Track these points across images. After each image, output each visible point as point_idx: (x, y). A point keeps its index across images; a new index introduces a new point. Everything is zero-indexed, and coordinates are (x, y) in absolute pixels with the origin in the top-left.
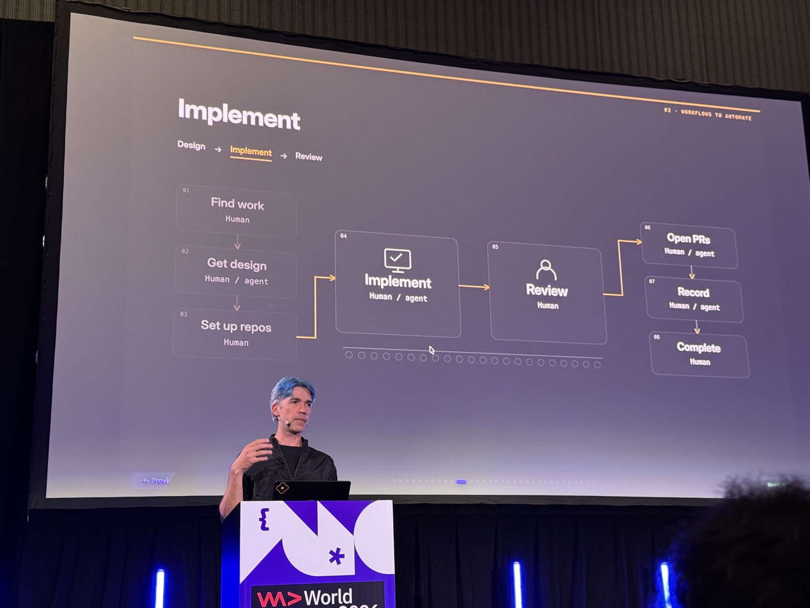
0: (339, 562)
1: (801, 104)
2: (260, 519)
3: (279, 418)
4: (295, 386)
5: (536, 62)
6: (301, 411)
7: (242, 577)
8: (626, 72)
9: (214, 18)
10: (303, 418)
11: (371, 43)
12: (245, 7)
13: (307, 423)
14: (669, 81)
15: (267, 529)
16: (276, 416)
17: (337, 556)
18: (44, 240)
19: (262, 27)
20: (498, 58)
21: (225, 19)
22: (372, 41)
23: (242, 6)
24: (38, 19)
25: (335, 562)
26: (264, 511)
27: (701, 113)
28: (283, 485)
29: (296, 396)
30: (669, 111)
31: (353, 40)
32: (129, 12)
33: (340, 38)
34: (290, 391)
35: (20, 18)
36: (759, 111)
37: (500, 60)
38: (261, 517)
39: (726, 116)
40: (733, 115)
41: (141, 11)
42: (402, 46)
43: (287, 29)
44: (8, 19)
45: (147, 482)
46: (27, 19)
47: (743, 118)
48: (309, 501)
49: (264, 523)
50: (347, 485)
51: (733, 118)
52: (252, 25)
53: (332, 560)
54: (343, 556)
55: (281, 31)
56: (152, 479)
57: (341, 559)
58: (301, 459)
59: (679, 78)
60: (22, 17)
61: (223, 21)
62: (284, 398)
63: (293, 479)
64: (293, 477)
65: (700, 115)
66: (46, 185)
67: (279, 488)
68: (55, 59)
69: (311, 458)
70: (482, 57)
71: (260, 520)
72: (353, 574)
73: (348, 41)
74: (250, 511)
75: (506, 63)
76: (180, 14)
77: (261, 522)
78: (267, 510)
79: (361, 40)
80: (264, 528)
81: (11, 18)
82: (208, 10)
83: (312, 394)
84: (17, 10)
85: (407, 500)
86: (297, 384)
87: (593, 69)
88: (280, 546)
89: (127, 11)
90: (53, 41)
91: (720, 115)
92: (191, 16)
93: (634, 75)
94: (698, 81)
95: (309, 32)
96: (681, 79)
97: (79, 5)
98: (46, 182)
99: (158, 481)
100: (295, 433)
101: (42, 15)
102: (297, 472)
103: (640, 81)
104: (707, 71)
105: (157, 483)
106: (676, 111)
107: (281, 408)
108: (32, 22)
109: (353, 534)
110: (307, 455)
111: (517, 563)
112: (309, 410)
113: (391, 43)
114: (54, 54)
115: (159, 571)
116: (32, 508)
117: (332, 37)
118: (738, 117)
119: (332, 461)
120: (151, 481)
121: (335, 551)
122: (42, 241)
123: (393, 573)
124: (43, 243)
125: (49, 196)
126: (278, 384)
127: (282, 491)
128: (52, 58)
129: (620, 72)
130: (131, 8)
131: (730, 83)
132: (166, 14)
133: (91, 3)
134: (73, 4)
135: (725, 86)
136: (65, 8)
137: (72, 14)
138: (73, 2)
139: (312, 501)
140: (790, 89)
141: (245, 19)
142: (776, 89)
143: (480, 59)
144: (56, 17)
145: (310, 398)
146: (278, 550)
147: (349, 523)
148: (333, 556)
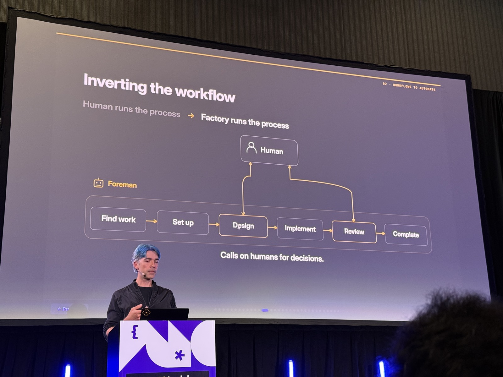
0: (181, 359)
1: (466, 82)
3: (138, 270)
4: (148, 250)
5: (305, 53)
6: (152, 266)
7: (121, 368)
8: (360, 60)
9: (106, 22)
10: (153, 270)
12: (126, 16)
13: (156, 273)
14: (386, 66)
15: (137, 338)
16: (137, 269)
17: (180, 355)
19: (136, 28)
20: (282, 50)
21: (113, 23)
22: (205, 38)
23: (124, 15)
25: (179, 359)
26: (135, 327)
27: (405, 86)
28: (147, 311)
29: (148, 257)
30: (386, 85)
32: (54, 17)
33: (185, 36)
34: (144, 254)
36: (440, 86)
37: (284, 51)
38: (133, 330)
39: (420, 88)
40: (424, 88)
41: (61, 17)
42: (223, 42)
43: (152, 30)
45: (60, 310)
47: (430, 90)
48: (163, 320)
49: (135, 334)
50: (187, 311)
51: (424, 89)
52: (131, 27)
53: (176, 358)
54: (183, 355)
55: (149, 31)
56: (64, 308)
57: (182, 357)
58: (152, 295)
59: (392, 65)
62: (141, 258)
65: (404, 87)
67: (145, 313)
68: (7, 46)
70: (273, 49)
71: (132, 332)
72: (190, 366)
73: (190, 38)
74: (125, 326)
75: (288, 53)
76: (85, 19)
77: (133, 334)
78: (137, 326)
79: (198, 37)
80: (134, 337)
82: (103, 17)
83: (159, 255)
85: (224, 322)
86: (149, 249)
87: (339, 58)
88: (144, 348)
89: (53, 16)
90: (6, 34)
91: (417, 87)
92: (92, 21)
93: (365, 62)
94: (403, 67)
95: (166, 32)
97: (22, 12)
100: (148, 279)
103: (368, 66)
104: (409, 60)
105: (66, 310)
106: (390, 84)
107: (139, 264)
109: (190, 342)
111: (291, 361)
112: (157, 265)
114: (6, 42)
115: (67, 366)
117: (180, 35)
118: (427, 89)
120: (63, 309)
121: (179, 352)
123: (215, 366)
125: (1, 130)
126: (137, 249)
127: (146, 314)
128: (5, 44)
129: (356, 60)
130: (55, 15)
131: (423, 69)
132: (78, 19)
133: (30, 11)
134: (19, 12)
135: (419, 70)
136: (13, 14)
137: (18, 18)
138: (19, 10)
139: (165, 320)
140: (459, 72)
141: (126, 23)
142: (450, 72)
143: (271, 51)
144: (8, 19)
145: (157, 257)
146: (143, 351)
147: (188, 334)
148: (177, 355)
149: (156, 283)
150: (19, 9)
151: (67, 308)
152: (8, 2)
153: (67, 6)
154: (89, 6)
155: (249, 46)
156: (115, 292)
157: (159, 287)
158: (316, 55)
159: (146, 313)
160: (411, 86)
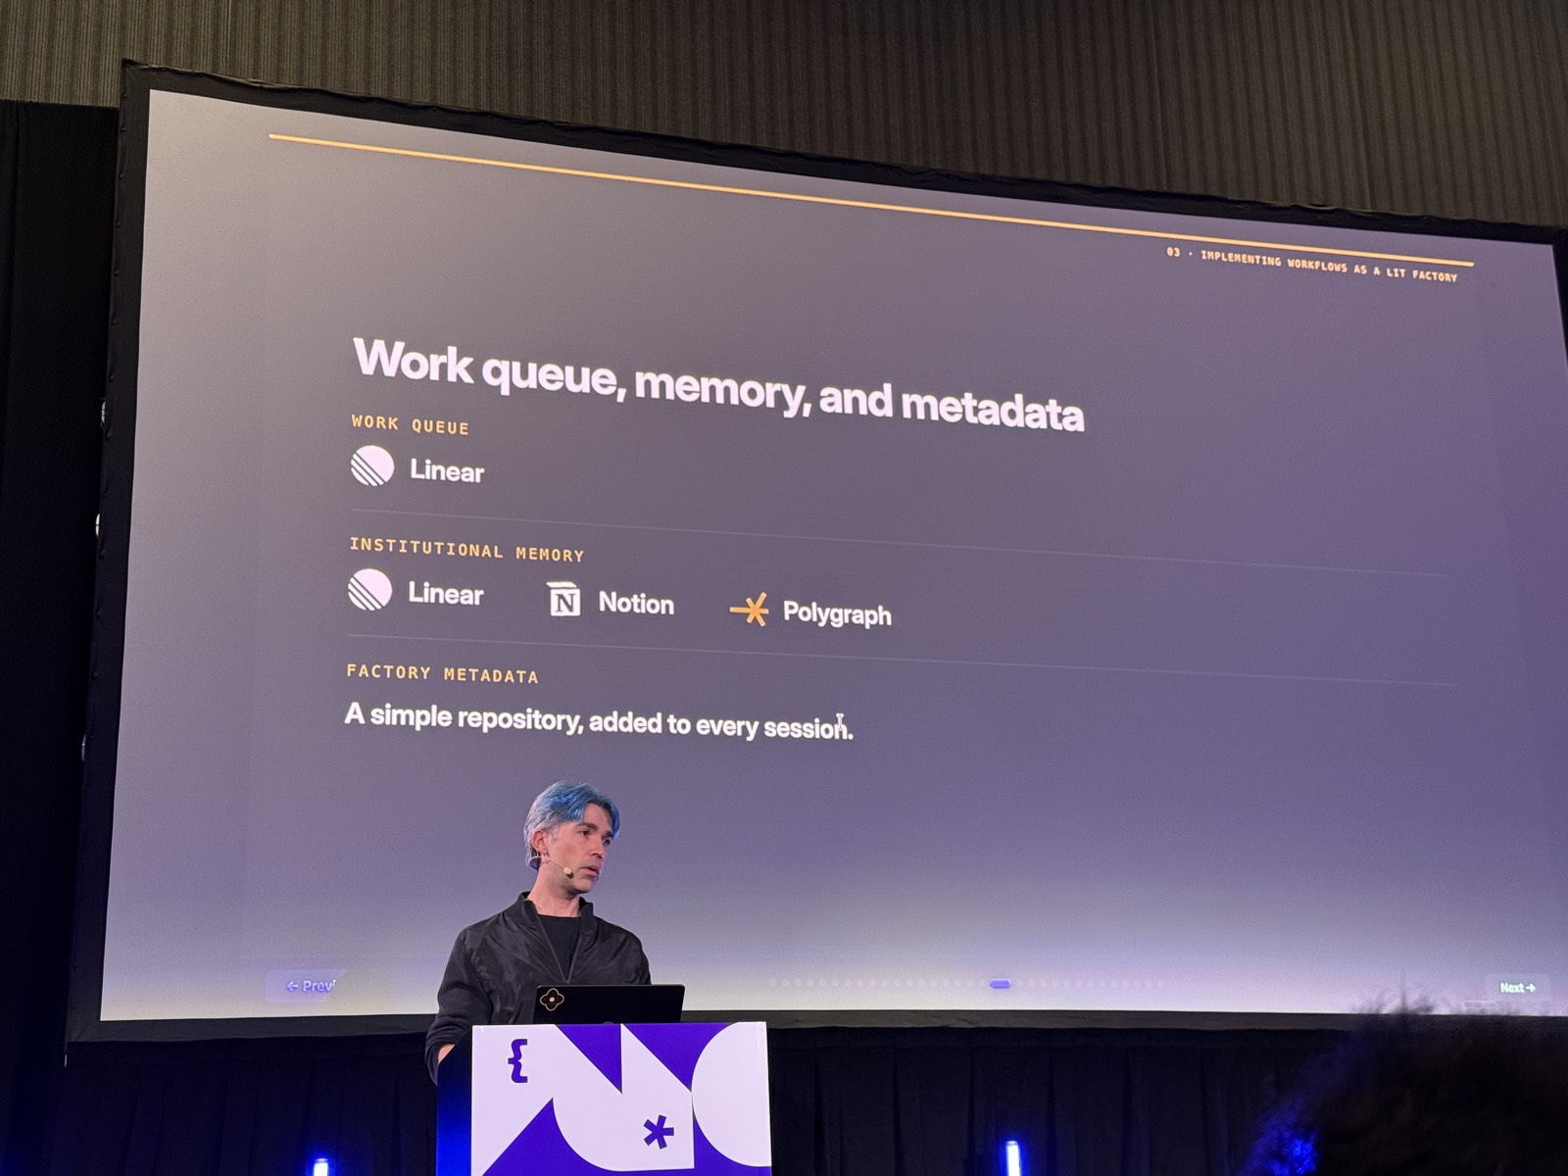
0: (662, 1144)
1: (1554, 249)
2: (509, 1059)
4: (588, 803)
5: (1041, 175)
6: (594, 851)
8: (1214, 191)
9: (422, 98)
10: (594, 866)
11: (724, 141)
12: (483, 75)
13: (599, 874)
14: (1297, 207)
15: (524, 1080)
16: (538, 855)
17: (658, 1132)
18: (98, 522)
19: (515, 112)
20: (968, 167)
21: (444, 100)
22: (725, 138)
23: (477, 74)
24: (87, 103)
25: (655, 1143)
26: (517, 1045)
28: (553, 994)
29: (587, 820)
31: (690, 136)
32: (262, 88)
34: (578, 810)
35: (53, 100)
36: (1471, 264)
37: (972, 171)
38: (512, 1055)
41: (284, 85)
42: (783, 146)
43: (563, 117)
44: (31, 102)
45: (295, 988)
46: (68, 103)
48: (606, 1024)
49: (518, 1067)
50: (678, 992)
52: (497, 110)
53: (649, 1140)
54: (670, 1132)
55: (552, 121)
56: (305, 982)
58: (580, 939)
59: (1317, 202)
60: (58, 98)
61: (440, 103)
63: (568, 983)
64: (567, 978)
66: (103, 418)
67: (546, 1000)
68: (120, 178)
69: (599, 939)
70: (937, 165)
71: (511, 1061)
72: (691, 1166)
73: (679, 138)
74: (489, 1043)
75: (984, 177)
76: (359, 90)
77: (512, 1067)
78: (524, 1042)
79: (705, 135)
80: (518, 1078)
81: (36, 100)
82: (412, 82)
84: (48, 85)
85: (798, 1021)
86: (592, 799)
87: (1150, 186)
89: (258, 85)
90: (116, 141)
92: (379, 94)
93: (1229, 198)
95: (604, 122)
96: (1320, 203)
97: (165, 74)
98: (103, 412)
99: (316, 987)
100: (574, 892)
101: (95, 94)
102: (575, 967)
103: (1242, 209)
104: (1371, 188)
105: (313, 990)
108: (76, 108)
109: (690, 1090)
110: (591, 932)
113: (763, 142)
114: (118, 167)
115: (317, 1162)
116: (73, 1040)
117: (649, 130)
119: (638, 942)
120: (303, 987)
122: (95, 525)
123: (769, 1163)
124: (97, 528)
125: (108, 439)
126: (544, 794)
127: (551, 1005)
128: (114, 177)
129: (1202, 192)
130: (266, 80)
131: (1417, 212)
132: (333, 91)
133: (189, 71)
134: (154, 74)
135: (1406, 217)
136: (139, 80)
137: (152, 92)
138: (155, 69)
139: (611, 1024)
140: (1531, 221)
141: (484, 99)
142: (1504, 221)
143: (931, 170)
144: (123, 97)
145: (609, 829)
146: (546, 1119)
147: (683, 1067)
148: (649, 1132)
149: (591, 905)
150: (154, 66)
151: (314, 984)
152: (122, 45)
153: (302, 51)
154: (368, 49)
155: (862, 159)
156: (465, 931)
157: (599, 920)
158: (1077, 179)
159: (552, 999)
160: (1367, 268)
